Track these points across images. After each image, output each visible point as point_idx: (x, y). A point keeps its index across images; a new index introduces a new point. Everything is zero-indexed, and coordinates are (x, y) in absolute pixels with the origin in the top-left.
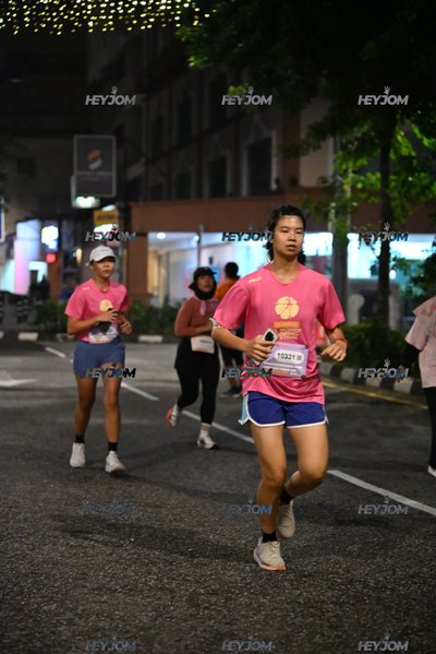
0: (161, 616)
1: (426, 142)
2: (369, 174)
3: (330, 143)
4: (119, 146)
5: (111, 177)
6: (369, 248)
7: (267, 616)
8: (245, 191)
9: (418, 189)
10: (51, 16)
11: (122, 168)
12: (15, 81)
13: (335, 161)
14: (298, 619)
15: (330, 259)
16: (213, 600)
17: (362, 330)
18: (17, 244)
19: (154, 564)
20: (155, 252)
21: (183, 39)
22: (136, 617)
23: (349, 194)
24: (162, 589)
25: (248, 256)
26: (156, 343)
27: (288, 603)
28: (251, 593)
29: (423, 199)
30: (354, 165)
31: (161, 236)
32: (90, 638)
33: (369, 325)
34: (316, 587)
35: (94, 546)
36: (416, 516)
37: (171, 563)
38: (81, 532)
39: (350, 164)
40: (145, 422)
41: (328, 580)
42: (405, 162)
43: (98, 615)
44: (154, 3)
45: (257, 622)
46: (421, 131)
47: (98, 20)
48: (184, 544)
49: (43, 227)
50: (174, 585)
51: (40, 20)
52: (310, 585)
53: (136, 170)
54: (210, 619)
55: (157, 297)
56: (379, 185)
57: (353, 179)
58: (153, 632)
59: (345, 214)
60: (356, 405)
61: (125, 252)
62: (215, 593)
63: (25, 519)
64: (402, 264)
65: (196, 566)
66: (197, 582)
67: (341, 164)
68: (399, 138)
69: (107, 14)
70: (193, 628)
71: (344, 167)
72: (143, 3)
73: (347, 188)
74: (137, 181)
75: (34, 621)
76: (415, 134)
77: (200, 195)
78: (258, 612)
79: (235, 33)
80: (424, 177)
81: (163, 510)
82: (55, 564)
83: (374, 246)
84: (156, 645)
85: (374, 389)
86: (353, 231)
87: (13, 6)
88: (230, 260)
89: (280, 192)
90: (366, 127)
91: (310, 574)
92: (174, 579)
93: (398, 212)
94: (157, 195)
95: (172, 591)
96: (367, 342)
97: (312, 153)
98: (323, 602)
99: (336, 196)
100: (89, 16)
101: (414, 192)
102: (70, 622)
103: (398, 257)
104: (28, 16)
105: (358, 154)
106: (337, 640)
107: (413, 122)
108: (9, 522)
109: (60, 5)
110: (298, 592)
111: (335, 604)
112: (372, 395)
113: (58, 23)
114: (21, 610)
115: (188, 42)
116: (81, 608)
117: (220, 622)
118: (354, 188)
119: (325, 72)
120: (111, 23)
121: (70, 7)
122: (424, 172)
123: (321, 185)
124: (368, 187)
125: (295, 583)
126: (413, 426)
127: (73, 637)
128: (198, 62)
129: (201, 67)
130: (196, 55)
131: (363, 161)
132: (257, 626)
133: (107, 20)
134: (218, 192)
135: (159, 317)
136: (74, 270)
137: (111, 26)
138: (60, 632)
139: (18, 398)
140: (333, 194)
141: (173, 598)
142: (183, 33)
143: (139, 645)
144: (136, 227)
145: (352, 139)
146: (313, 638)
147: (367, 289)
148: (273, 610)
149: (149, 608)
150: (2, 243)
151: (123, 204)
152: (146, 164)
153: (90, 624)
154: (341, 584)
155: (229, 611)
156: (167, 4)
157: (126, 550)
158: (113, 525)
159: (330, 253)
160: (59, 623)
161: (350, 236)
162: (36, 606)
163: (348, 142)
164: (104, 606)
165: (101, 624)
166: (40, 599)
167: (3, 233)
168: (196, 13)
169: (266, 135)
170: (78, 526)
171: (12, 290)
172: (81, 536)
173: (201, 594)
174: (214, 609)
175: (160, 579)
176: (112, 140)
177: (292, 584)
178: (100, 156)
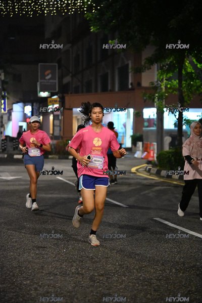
0: (77, 286)
1: (199, 66)
2: (173, 81)
3: (155, 66)
4: (59, 69)
5: (56, 83)
6: (173, 115)
7: (125, 285)
8: (117, 89)
9: (195, 87)
10: (27, 8)
11: (61, 78)
12: (11, 38)
13: (158, 75)
14: (140, 287)
15: (155, 120)
16: (101, 278)
17: (170, 153)
18: (13, 114)
19: (74, 262)
20: (76, 117)
21: (88, 19)
22: (66, 287)
23: (164, 90)
24: (78, 274)
25: (118, 119)
27: (135, 280)
28: (118, 275)
29: (198, 92)
30: (166, 76)
33: (174, 151)
34: (148, 272)
35: (47, 254)
36: (194, 239)
37: (82, 262)
38: (41, 247)
39: (164, 77)
40: (71, 195)
41: (154, 268)
42: (189, 75)
43: (48, 286)
44: (75, 2)
45: (121, 289)
46: (196, 60)
47: (49, 10)
48: (89, 253)
49: (25, 106)
50: (83, 272)
51: (22, 10)
52: (145, 271)
53: (67, 80)
54: (100, 287)
56: (177, 85)
57: (166, 83)
58: (74, 293)
59: (162, 100)
60: (168, 187)
61: (62, 117)
62: (102, 275)
63: (16, 241)
64: (188, 122)
65: (94, 263)
66: (94, 270)
67: (160, 76)
68: (186, 64)
69: (53, 7)
70: (92, 291)
71: (161, 77)
72: (70, 2)
73: (163, 87)
74: (68, 84)
75: (20, 289)
76: (194, 62)
77: (96, 91)
78: (121, 284)
79: (111, 15)
80: (198, 82)
81: (79, 237)
82: (29, 262)
83: (176, 114)
84: (75, 300)
85: (176, 180)
86: (166, 107)
87: (10, 3)
88: (111, 121)
89: (133, 89)
90: (171, 59)
91: (145, 266)
92: (83, 269)
93: (186, 98)
94: (77, 91)
95: (82, 274)
96: (173, 158)
97: (147, 71)
98: (152, 279)
99: (158, 91)
100: (45, 8)
101: (193, 89)
102: (36, 289)
103: (187, 119)
104: (17, 8)
105: (168, 71)
106: (158, 297)
107: (193, 56)
108: (8, 243)
109: (32, 3)
110: (140, 274)
111: (157, 280)
112: (175, 183)
113: (30, 11)
114: (13, 283)
115: (90, 20)
116: (41, 282)
117: (104, 289)
118: (166, 87)
119: (153, 34)
120: (55, 11)
121: (36, 4)
122: (198, 79)
123: (151, 86)
124: (173, 87)
125: (139, 270)
127: (37, 296)
128: (95, 29)
129: (96, 31)
130: (94, 26)
131: (170, 75)
132: (121, 291)
133: (53, 10)
134: (105, 89)
137: (55, 13)
138: (31, 294)
139: (13, 185)
140: (156, 90)
141: (83, 278)
142: (88, 16)
143: (67, 300)
144: (67, 106)
145: (165, 65)
146: (147, 295)
147: (173, 133)
148: (128, 283)
149: (72, 283)
150: (6, 114)
151: (61, 95)
152: (72, 77)
153: (45, 290)
154: (160, 271)
155: (108, 283)
156: (80, 3)
157: (62, 255)
158: (56, 244)
159: (155, 117)
160: (31, 290)
161: (165, 109)
162: (20, 282)
163: (164, 66)
164: (52, 282)
165: (50, 290)
166: (22, 279)
167: (7, 109)
168: (94, 6)
169: (126, 63)
170: (40, 244)
171: (11, 135)
172: (41, 249)
173: (96, 276)
174: (102, 283)
175: (77, 269)
176: (56, 65)
177: (137, 271)
178: (51, 73)
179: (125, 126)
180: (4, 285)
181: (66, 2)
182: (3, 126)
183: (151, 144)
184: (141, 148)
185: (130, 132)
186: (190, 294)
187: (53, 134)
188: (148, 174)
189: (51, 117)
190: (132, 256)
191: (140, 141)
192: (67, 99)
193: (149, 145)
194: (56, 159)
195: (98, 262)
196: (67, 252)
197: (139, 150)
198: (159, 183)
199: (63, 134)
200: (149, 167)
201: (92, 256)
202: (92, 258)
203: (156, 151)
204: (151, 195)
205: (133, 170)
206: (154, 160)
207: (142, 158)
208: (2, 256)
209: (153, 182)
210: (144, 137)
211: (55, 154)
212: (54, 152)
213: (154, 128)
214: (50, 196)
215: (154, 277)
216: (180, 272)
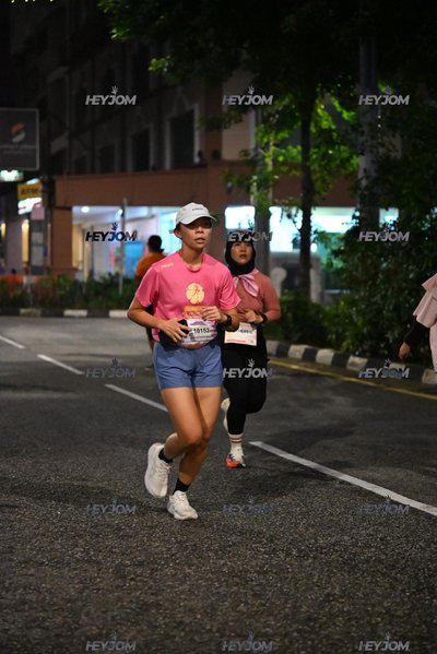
0: (88, 588)
1: (346, 115)
2: (290, 147)
3: (252, 116)
4: (41, 119)
5: (34, 151)
6: (290, 221)
7: (191, 585)
8: (168, 165)
9: (338, 162)
11: (46, 141)
13: (257, 134)
16: (139, 571)
17: (284, 302)
19: (81, 536)
20: (80, 226)
21: (105, 11)
22: (63, 589)
23: (270, 168)
24: (88, 561)
26: (80, 317)
27: (212, 573)
29: (343, 172)
30: (276, 138)
31: (85, 209)
32: (17, 611)
33: (291, 298)
34: (240, 556)
35: (20, 520)
36: (337, 486)
37: (97, 536)
38: (7, 506)
39: (272, 138)
40: (70, 396)
41: (252, 549)
42: (325, 135)
43: (25, 589)
45: (182, 592)
46: (341, 104)
50: (100, 557)
52: (234, 555)
53: (59, 144)
54: (136, 590)
55: (82, 271)
56: (300, 158)
57: (274, 152)
58: (80, 603)
59: (267, 188)
60: (279, 376)
61: (49, 226)
62: (141, 564)
64: (323, 237)
65: (122, 537)
66: (123, 554)
67: (263, 137)
68: (319, 111)
70: (120, 599)
71: (265, 140)
73: (269, 161)
74: (61, 154)
76: (334, 107)
77: (123, 169)
78: (183, 582)
79: (157, 4)
80: (344, 150)
81: (88, 483)
83: (296, 219)
84: (83, 617)
85: (296, 362)
86: (275, 204)
89: (202, 165)
90: (287, 101)
91: (234, 544)
92: (100, 551)
93: (318, 185)
94: (80, 169)
95: (98, 563)
96: (290, 316)
97: (234, 126)
98: (247, 571)
99: (258, 168)
101: (333, 165)
103: (320, 230)
105: (279, 127)
106: (262, 608)
107: (332, 95)
110: (223, 562)
111: (259, 573)
112: (295, 367)
115: (110, 14)
116: (8, 581)
117: (146, 593)
118: (275, 161)
119: (246, 45)
122: (345, 145)
123: (243, 158)
124: (289, 160)
125: (220, 553)
126: (333, 397)
128: (121, 34)
129: (124, 39)
130: (119, 27)
131: (284, 134)
132: (183, 596)
134: (142, 165)
135: (84, 290)
140: (255, 167)
141: (99, 569)
142: (105, 4)
143: (65, 617)
144: (60, 201)
145: (273, 112)
146: (237, 606)
147: (290, 262)
148: (197, 581)
149: (76, 581)
151: (46, 177)
152: (70, 138)
153: (17, 597)
154: (265, 553)
155: (155, 582)
158: (40, 498)
159: (252, 225)
161: (272, 209)
163: (270, 115)
164: (31, 579)
165: (28, 597)
169: (188, 108)
170: (4, 500)
172: (7, 510)
173: (128, 566)
174: (140, 580)
175: (86, 552)
176: (34, 113)
177: (217, 554)
178: (25, 129)
186: (329, 601)
187: (29, 262)
189: (25, 226)
192: (60, 186)
194: (35, 316)
195: (131, 537)
196: (65, 515)
199: (52, 262)
201: (117, 524)
211: (34, 306)
212: (31, 303)
214: (25, 396)
215: (253, 567)
216: (308, 557)
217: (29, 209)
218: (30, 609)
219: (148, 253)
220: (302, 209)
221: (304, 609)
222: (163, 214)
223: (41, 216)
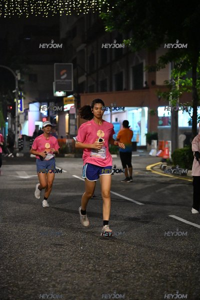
0: (95, 283)
2: (187, 79)
3: (170, 64)
4: (74, 68)
5: (71, 82)
6: (188, 113)
7: (142, 282)
8: (131, 88)
10: (43, 9)
11: (76, 79)
12: (27, 39)
13: (172, 73)
15: (170, 118)
16: (118, 275)
17: (185, 150)
18: (29, 113)
19: (92, 259)
21: (102, 19)
22: (83, 283)
23: (178, 89)
24: (95, 271)
25: (133, 118)
27: (152, 276)
28: (135, 272)
30: (180, 75)
32: (63, 293)
33: (188, 148)
34: (164, 269)
37: (99, 259)
38: (59, 245)
41: (170, 265)
43: (66, 283)
44: (89, 2)
45: (138, 285)
47: (64, 10)
48: (105, 250)
49: (41, 105)
50: (101, 269)
51: (38, 11)
52: (162, 268)
53: (82, 79)
54: (117, 284)
56: (192, 84)
57: (180, 81)
58: (91, 290)
59: (177, 98)
60: (182, 185)
61: (78, 116)
62: (119, 272)
63: (34, 239)
65: (110, 260)
66: (111, 267)
67: (174, 74)
69: (68, 7)
70: (109, 288)
71: (176, 76)
72: (84, 2)
73: (177, 85)
74: (83, 84)
75: (38, 285)
77: (111, 90)
78: (138, 280)
79: (126, 15)
82: (47, 259)
83: (190, 112)
84: (93, 296)
85: (191, 178)
87: (26, 4)
89: (147, 88)
90: (185, 58)
91: (162, 263)
92: (100, 266)
94: (92, 90)
95: (99, 271)
96: (187, 156)
97: (161, 70)
98: (168, 276)
99: (173, 89)
100: (60, 8)
102: (54, 286)
104: (33, 9)
105: (182, 70)
108: (26, 241)
109: (47, 4)
110: (157, 271)
111: (173, 276)
112: (190, 180)
113: (46, 12)
114: (32, 280)
115: (104, 19)
116: (59, 280)
117: (121, 286)
118: (180, 85)
119: (166, 33)
121: (51, 4)
123: (165, 84)
124: (187, 85)
125: (155, 267)
127: (55, 293)
128: (109, 29)
129: (111, 31)
130: (108, 26)
131: (185, 73)
132: (138, 287)
133: (68, 10)
134: (119, 88)
136: (55, 125)
137: (70, 13)
139: (30, 184)
140: (171, 88)
141: (100, 274)
142: (102, 15)
143: (84, 296)
145: (179, 63)
147: (188, 132)
148: (145, 279)
149: (89, 279)
150: (22, 113)
151: (76, 94)
152: (87, 76)
153: (63, 287)
154: (176, 267)
155: (125, 280)
156: (95, 3)
157: (79, 253)
158: (73, 241)
159: (170, 115)
160: (49, 287)
162: (38, 279)
163: (178, 64)
165: (68, 287)
166: (40, 276)
167: (23, 109)
168: (108, 6)
169: (140, 61)
170: (57, 242)
171: (27, 134)
173: (113, 273)
174: (119, 280)
175: (94, 266)
176: (71, 65)
177: (154, 268)
178: (66, 73)
179: (139, 124)
180: (23, 282)
181: (81, 2)
182: (19, 126)
183: (166, 143)
184: (156, 146)
185: (145, 130)
187: (69, 133)
188: (163, 172)
189: (67, 117)
190: (149, 253)
191: (155, 139)
192: (82, 98)
193: (164, 144)
194: (72, 158)
195: (114, 259)
196: (84, 249)
197: (154, 149)
198: (174, 180)
200: (163, 165)
201: (108, 253)
202: (109, 256)
203: (171, 149)
204: (166, 192)
205: (149, 168)
206: (169, 158)
207: (157, 156)
208: (21, 253)
209: (168, 180)
210: (159, 135)
211: (71, 153)
212: (70, 151)
213: (169, 126)
214: (66, 194)
215: (170, 274)
216: (196, 269)
217: (68, 109)
218: (69, 292)
219: (122, 128)
220: (193, 107)
221: (194, 294)
222: (129, 110)
223: (74, 112)
